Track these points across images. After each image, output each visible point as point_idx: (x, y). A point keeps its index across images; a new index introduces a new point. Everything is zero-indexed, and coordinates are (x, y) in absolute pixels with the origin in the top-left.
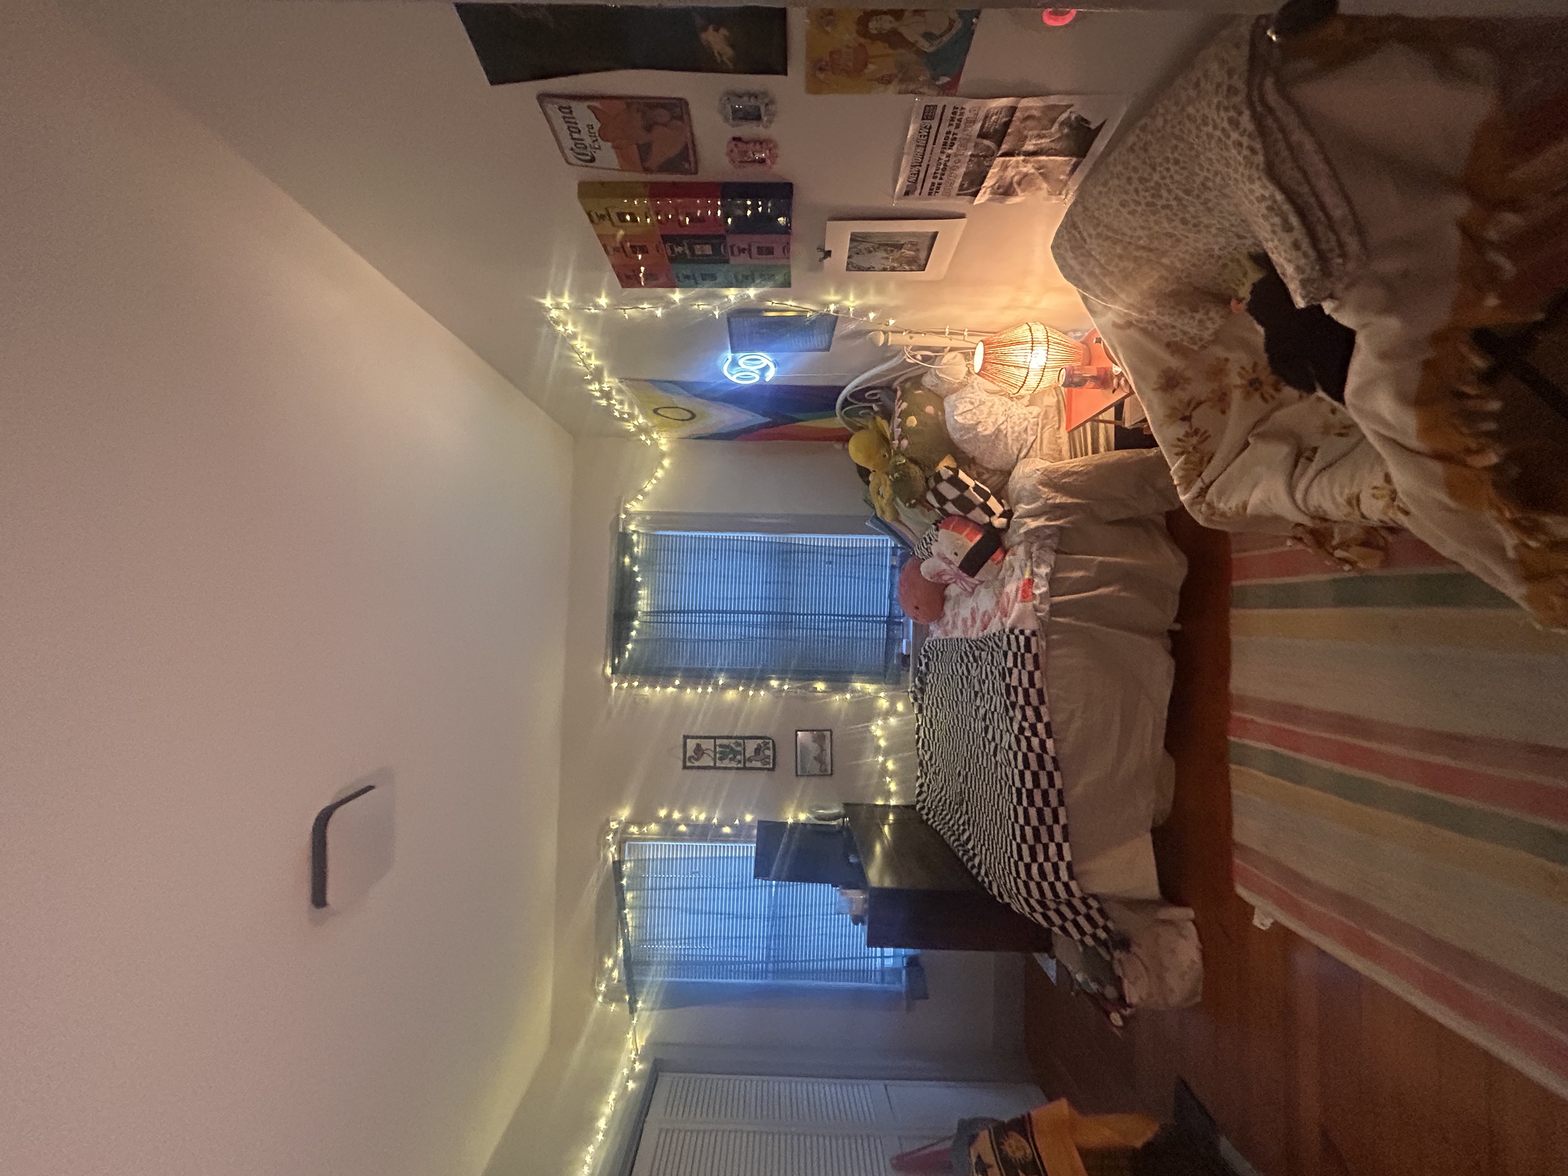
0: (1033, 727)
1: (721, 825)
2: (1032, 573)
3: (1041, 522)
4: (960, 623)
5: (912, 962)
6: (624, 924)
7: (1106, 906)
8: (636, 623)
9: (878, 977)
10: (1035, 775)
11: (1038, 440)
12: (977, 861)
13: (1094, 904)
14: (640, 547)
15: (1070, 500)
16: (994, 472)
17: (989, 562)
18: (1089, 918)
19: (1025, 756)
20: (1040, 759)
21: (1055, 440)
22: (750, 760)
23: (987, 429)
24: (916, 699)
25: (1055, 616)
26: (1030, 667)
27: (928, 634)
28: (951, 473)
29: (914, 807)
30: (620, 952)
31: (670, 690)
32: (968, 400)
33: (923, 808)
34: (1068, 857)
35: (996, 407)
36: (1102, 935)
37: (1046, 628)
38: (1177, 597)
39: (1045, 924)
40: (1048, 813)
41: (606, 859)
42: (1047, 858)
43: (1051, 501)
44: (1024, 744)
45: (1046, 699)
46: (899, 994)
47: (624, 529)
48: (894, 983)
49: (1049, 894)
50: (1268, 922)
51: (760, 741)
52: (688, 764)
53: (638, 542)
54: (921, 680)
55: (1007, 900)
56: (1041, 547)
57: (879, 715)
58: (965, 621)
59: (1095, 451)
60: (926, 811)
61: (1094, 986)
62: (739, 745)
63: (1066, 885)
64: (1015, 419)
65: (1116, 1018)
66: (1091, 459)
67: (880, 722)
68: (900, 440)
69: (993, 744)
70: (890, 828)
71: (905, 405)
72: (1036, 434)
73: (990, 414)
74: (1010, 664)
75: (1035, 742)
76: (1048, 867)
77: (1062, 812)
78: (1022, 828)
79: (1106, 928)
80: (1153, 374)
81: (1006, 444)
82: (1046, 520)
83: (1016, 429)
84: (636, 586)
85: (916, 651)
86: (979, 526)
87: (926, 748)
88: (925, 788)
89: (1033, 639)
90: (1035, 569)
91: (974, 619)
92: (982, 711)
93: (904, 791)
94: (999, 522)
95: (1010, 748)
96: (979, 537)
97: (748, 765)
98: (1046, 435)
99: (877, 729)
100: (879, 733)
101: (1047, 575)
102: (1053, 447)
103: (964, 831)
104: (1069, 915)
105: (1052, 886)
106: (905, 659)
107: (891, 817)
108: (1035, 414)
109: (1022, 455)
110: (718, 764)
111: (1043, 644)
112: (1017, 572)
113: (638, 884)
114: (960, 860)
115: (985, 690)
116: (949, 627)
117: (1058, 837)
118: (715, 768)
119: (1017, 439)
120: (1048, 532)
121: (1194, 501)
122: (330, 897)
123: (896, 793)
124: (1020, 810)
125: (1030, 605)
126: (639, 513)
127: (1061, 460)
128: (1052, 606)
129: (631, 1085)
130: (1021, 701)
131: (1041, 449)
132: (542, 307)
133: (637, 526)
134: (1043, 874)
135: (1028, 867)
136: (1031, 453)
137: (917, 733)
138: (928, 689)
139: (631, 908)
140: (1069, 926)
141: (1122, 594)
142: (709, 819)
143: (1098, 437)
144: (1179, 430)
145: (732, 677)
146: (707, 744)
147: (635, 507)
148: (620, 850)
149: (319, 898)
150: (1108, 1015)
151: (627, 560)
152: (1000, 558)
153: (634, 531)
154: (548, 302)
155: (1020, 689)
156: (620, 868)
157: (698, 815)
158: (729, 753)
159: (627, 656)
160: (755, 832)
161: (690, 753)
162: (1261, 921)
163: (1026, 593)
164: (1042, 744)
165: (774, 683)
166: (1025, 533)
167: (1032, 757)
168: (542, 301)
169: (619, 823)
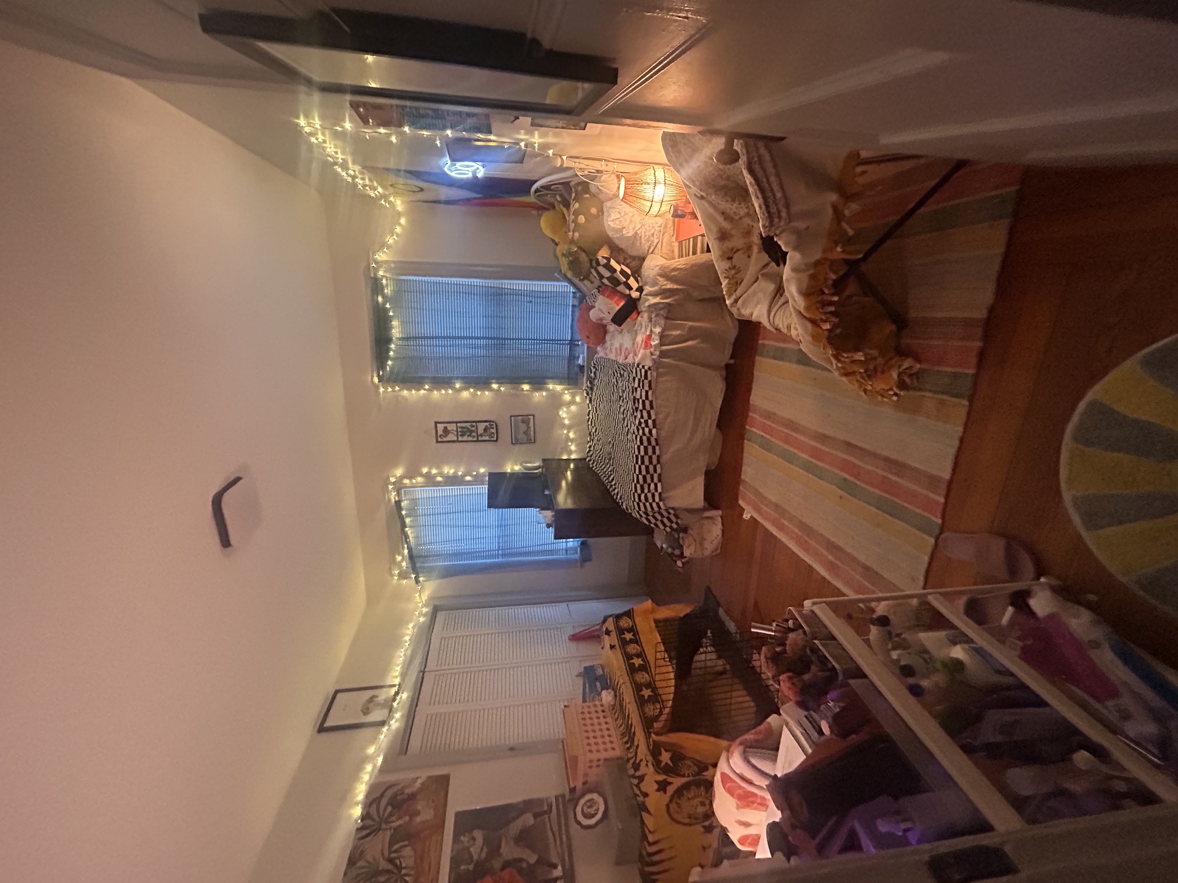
0: (646, 422)
1: (464, 475)
2: (651, 331)
3: (657, 300)
4: (614, 350)
5: (583, 543)
6: (406, 536)
7: (678, 512)
8: (393, 346)
9: (564, 552)
10: (646, 448)
11: (660, 243)
12: (616, 491)
13: (672, 512)
14: (389, 289)
15: (675, 287)
16: (634, 258)
17: (629, 320)
18: (669, 519)
19: (641, 437)
20: (649, 440)
21: (670, 244)
22: (481, 435)
23: (629, 233)
24: (588, 394)
25: (663, 358)
26: (646, 388)
27: (596, 352)
28: (605, 261)
29: (585, 459)
30: (406, 552)
31: (422, 392)
32: (617, 210)
33: (590, 461)
34: (659, 490)
35: (635, 217)
36: (675, 526)
37: (657, 364)
38: (731, 347)
39: (647, 523)
40: (651, 468)
41: (389, 500)
42: (649, 491)
43: (663, 287)
44: (641, 432)
45: (655, 407)
46: (576, 561)
47: (375, 274)
48: (573, 554)
49: (649, 509)
50: (749, 516)
51: (487, 424)
52: (439, 440)
53: (387, 285)
54: (591, 383)
55: (630, 511)
56: (657, 316)
57: (564, 405)
58: (616, 349)
59: (694, 253)
60: (592, 462)
61: (670, 550)
62: (472, 426)
63: (658, 504)
64: (647, 226)
65: (679, 563)
66: (692, 259)
67: (565, 409)
68: (574, 232)
69: (627, 429)
70: (571, 474)
71: (577, 205)
72: (659, 238)
73: (631, 221)
74: (636, 385)
75: (647, 430)
76: (649, 495)
77: (658, 466)
78: (638, 476)
79: (677, 523)
80: (715, 229)
81: (641, 243)
82: (661, 299)
83: (647, 233)
84: (389, 319)
85: (589, 364)
86: (623, 295)
87: (593, 425)
88: (592, 448)
89: (649, 372)
90: (653, 329)
91: (621, 350)
92: (622, 409)
93: (580, 449)
94: (635, 294)
95: (634, 433)
96: (622, 304)
97: (480, 438)
98: (665, 240)
99: (563, 413)
100: (564, 415)
101: (659, 333)
102: (670, 248)
103: (611, 474)
104: (659, 518)
105: (651, 504)
106: (582, 368)
107: (572, 466)
108: (659, 224)
109: (651, 251)
110: (460, 439)
111: (655, 374)
112: (643, 329)
113: (412, 512)
114: (608, 490)
115: (624, 397)
116: (608, 351)
117: (656, 480)
118: (458, 441)
119: (648, 240)
120: (661, 306)
121: (732, 305)
122: (233, 541)
123: (575, 451)
124: (637, 466)
125: (648, 351)
126: (386, 262)
127: (673, 259)
128: (661, 352)
129: (422, 619)
130: (641, 407)
131: (661, 249)
132: (298, 125)
133: (385, 272)
134: (646, 499)
135: (639, 496)
136: (656, 251)
137: (589, 415)
138: (595, 388)
139: (410, 527)
140: (659, 523)
141: (702, 345)
142: (455, 472)
143: (697, 245)
144: (726, 265)
145: (465, 383)
146: (451, 427)
147: (381, 256)
148: (399, 494)
149: (225, 542)
150: (676, 562)
151: (380, 299)
152: (636, 316)
153: (382, 276)
154: (302, 122)
155: (641, 401)
156: (400, 504)
157: (447, 470)
158: (467, 432)
159: (388, 369)
160: (487, 478)
161: (440, 432)
162: (746, 516)
163: (647, 344)
164: (650, 431)
165: (495, 386)
166: (649, 306)
167: (644, 438)
168: (298, 121)
169: (396, 478)
